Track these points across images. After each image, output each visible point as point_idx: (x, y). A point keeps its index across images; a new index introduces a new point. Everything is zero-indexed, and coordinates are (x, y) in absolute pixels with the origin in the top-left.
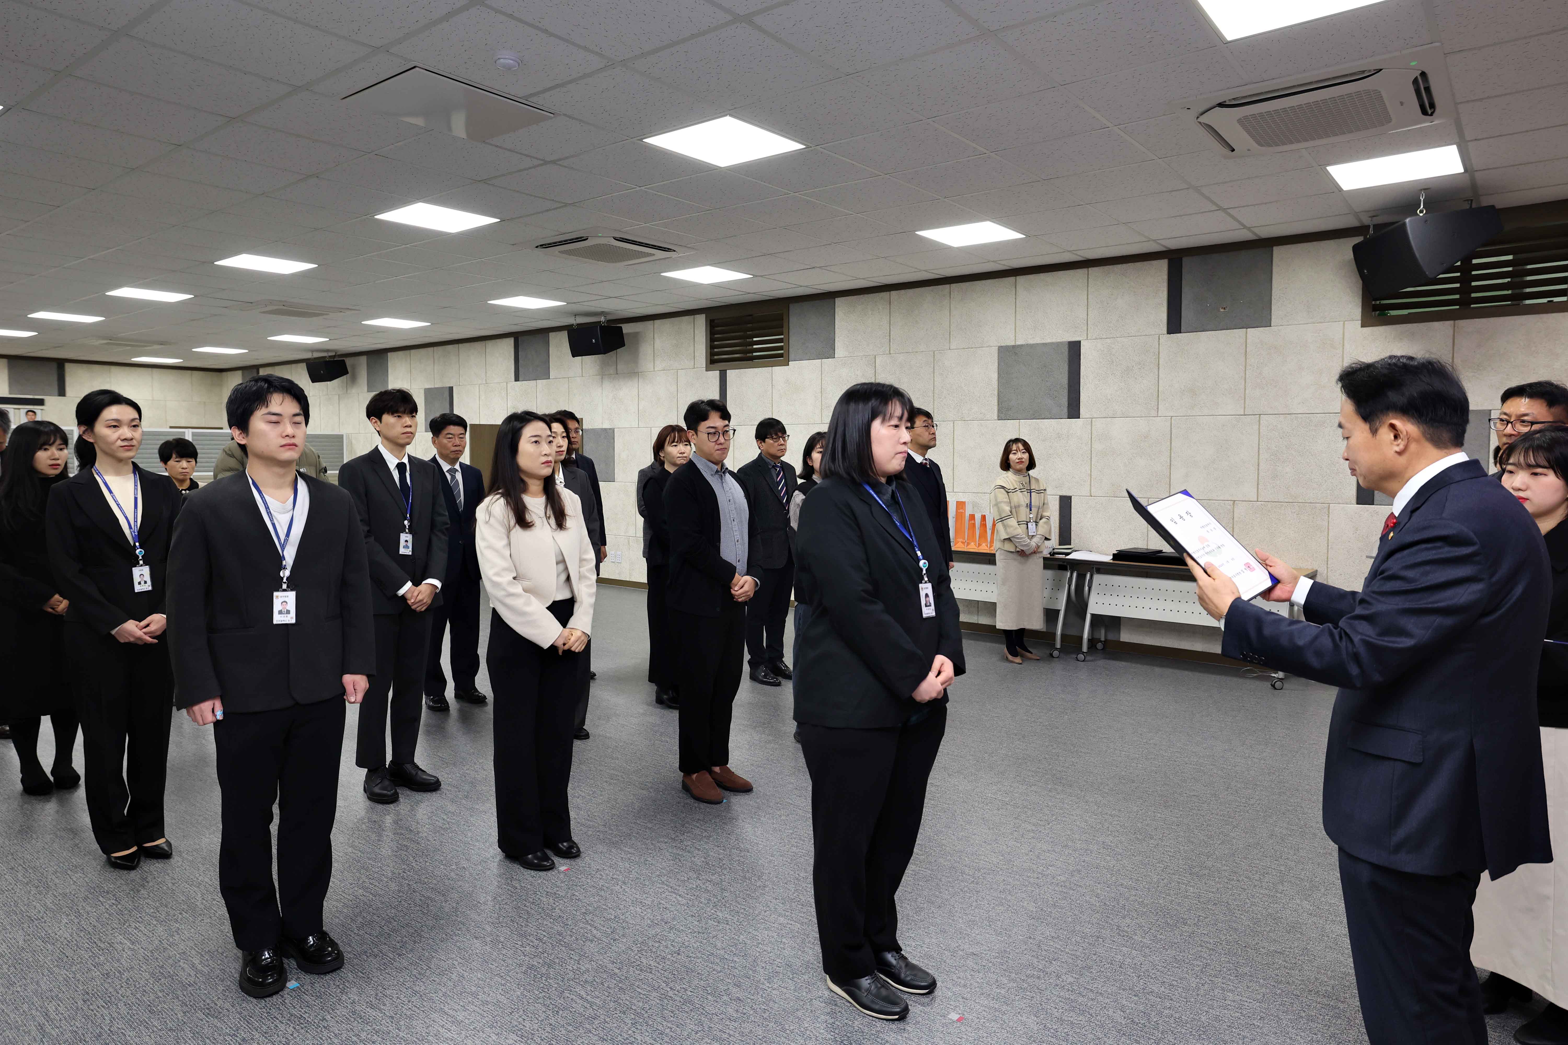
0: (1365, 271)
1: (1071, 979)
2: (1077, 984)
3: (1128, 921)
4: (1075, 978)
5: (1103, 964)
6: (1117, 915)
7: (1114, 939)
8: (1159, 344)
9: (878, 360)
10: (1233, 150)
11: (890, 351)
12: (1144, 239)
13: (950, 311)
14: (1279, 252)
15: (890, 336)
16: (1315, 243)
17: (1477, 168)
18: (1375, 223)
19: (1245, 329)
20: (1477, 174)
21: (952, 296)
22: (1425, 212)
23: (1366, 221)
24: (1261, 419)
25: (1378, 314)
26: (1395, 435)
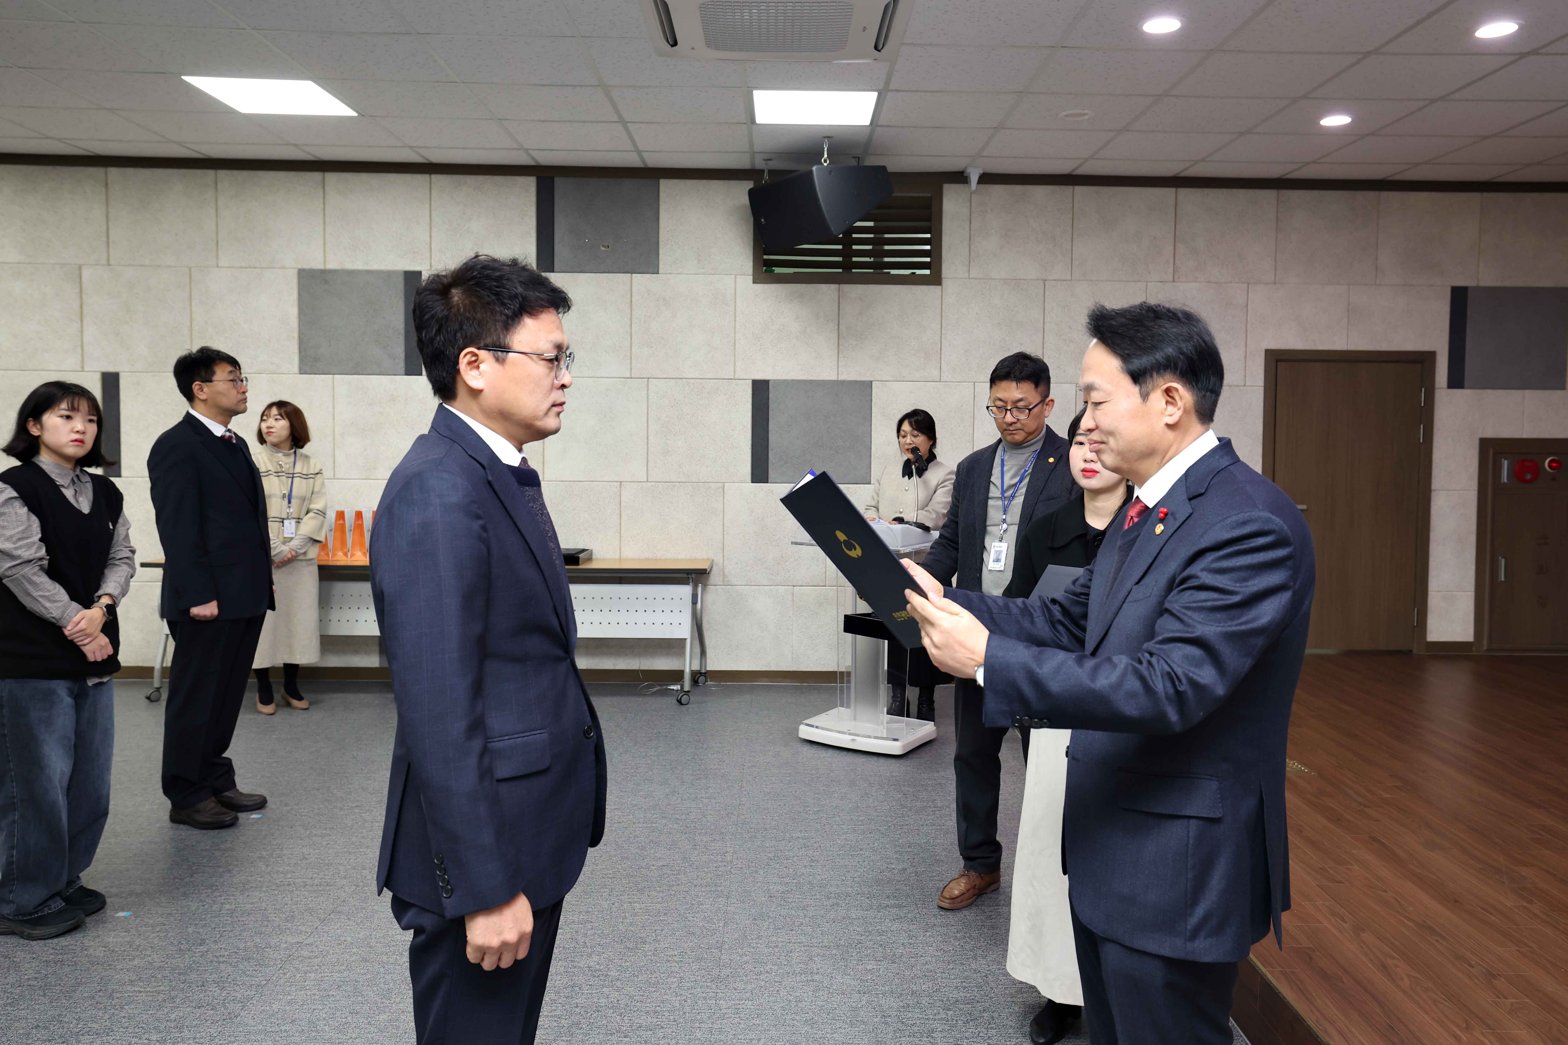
0: (763, 220)
5: (589, 1014)
6: (582, 956)
7: (590, 983)
9: (86, 273)
10: (675, 44)
11: (108, 260)
12: (515, 146)
13: (217, 210)
14: (667, 186)
15: (108, 237)
16: (705, 181)
17: (882, 123)
18: (770, 168)
19: (629, 274)
20: (878, 129)
21: (219, 188)
22: (828, 162)
23: (759, 164)
24: (650, 384)
25: (765, 270)
26: (1167, 402)
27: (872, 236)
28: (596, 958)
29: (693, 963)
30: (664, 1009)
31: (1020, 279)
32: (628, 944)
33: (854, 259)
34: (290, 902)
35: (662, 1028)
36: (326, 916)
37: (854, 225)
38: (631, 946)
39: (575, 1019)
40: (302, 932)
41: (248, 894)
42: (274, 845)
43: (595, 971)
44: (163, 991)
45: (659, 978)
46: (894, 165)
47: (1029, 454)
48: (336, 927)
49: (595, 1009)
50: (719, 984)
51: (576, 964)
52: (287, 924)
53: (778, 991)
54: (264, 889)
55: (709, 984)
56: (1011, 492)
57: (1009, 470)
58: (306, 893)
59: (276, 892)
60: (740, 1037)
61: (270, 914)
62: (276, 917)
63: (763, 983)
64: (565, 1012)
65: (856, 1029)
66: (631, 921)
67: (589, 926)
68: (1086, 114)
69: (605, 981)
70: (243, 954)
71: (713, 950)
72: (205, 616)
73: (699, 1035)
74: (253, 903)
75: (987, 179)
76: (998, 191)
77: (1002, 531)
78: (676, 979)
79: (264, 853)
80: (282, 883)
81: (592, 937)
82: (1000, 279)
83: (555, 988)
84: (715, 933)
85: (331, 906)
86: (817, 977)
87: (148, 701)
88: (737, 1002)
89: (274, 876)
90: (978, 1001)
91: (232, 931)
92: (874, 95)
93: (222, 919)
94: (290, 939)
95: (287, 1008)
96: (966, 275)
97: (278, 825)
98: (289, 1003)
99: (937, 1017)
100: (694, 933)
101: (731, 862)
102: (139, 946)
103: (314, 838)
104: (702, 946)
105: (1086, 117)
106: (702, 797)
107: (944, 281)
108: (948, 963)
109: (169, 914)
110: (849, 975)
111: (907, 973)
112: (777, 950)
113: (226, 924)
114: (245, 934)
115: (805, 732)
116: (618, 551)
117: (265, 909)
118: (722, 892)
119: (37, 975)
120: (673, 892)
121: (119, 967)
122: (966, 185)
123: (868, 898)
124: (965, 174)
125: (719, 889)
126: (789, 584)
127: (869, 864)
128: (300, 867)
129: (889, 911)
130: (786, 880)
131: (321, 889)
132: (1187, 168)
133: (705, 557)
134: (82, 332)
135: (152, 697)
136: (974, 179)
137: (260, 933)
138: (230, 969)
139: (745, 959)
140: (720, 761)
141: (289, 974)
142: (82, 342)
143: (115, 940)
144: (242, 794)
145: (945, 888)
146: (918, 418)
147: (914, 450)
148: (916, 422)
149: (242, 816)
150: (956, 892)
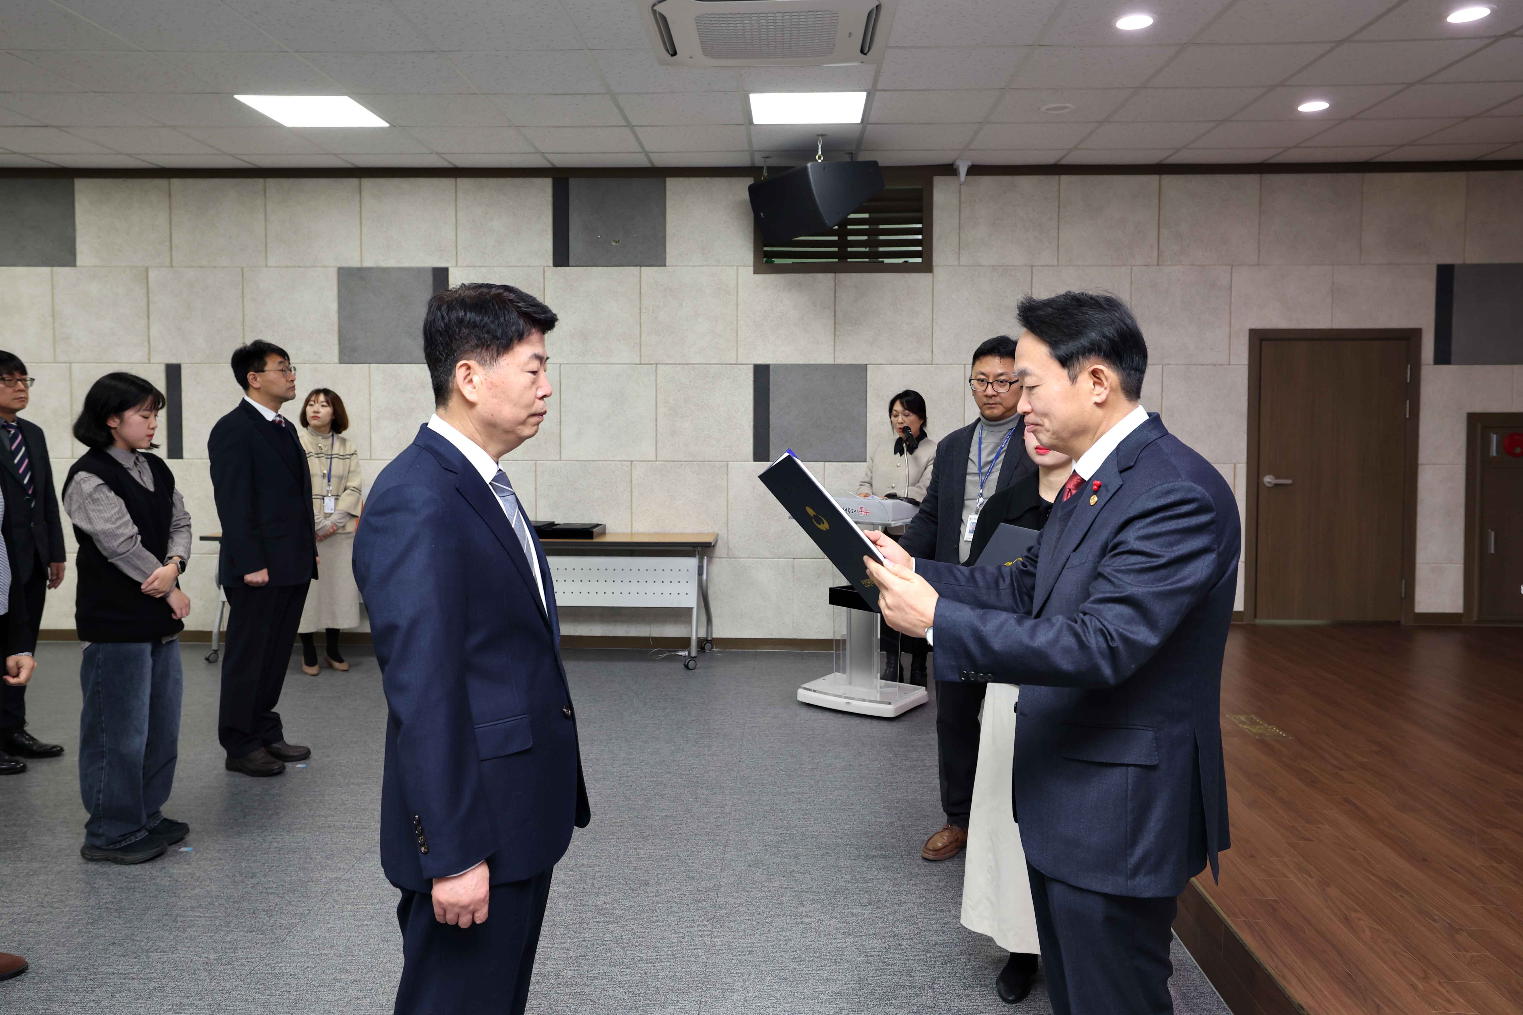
0: (762, 214)
1: (571, 973)
2: (579, 976)
4: (574, 970)
5: (595, 948)
7: (597, 920)
8: (544, 278)
9: (152, 275)
10: (674, 53)
11: (171, 262)
12: (532, 151)
13: (266, 215)
14: (672, 184)
15: (171, 242)
16: (708, 179)
17: (871, 120)
18: (769, 165)
19: (639, 267)
20: (869, 127)
21: (268, 195)
22: (822, 158)
23: (759, 161)
24: (658, 369)
25: (766, 262)
26: (1095, 383)
27: (867, 227)
28: (602, 898)
29: (691, 904)
30: (664, 945)
31: (1008, 266)
32: (632, 886)
33: (849, 249)
34: (330, 842)
35: (661, 961)
36: (361, 855)
37: (849, 217)
38: (634, 887)
39: (582, 951)
40: (340, 868)
41: (292, 834)
42: (316, 791)
43: (602, 909)
44: (219, 916)
45: (659, 917)
46: (885, 159)
47: (1005, 432)
48: (370, 865)
49: (600, 942)
50: (715, 924)
51: (584, 903)
52: (327, 861)
53: (769, 931)
54: (307, 830)
55: (705, 923)
56: (988, 468)
57: (986, 448)
58: (345, 835)
59: (318, 833)
60: (732, 971)
61: (313, 852)
62: (317, 855)
63: (755, 924)
64: (573, 945)
66: (636, 865)
68: (1068, 107)
69: (610, 918)
70: (289, 886)
71: (711, 893)
72: (257, 583)
73: (694, 969)
74: (297, 842)
75: (975, 170)
76: (987, 182)
77: (979, 504)
78: (675, 918)
79: (308, 799)
80: (324, 825)
81: (600, 879)
82: (988, 266)
83: (565, 923)
84: (713, 878)
85: (366, 846)
86: (805, 919)
87: (207, 661)
88: (730, 940)
89: (317, 819)
90: (956, 945)
91: (279, 866)
92: (864, 95)
93: (270, 856)
94: (329, 874)
95: (327, 935)
96: (956, 263)
97: (320, 774)
98: (329, 930)
99: (916, 958)
100: (693, 878)
101: (730, 813)
102: (199, 877)
103: (352, 786)
104: (700, 889)
105: (1068, 110)
106: (705, 755)
107: (935, 269)
108: (930, 909)
109: (225, 850)
110: (836, 918)
111: (890, 918)
112: (769, 894)
113: (274, 860)
114: (290, 869)
115: (803, 695)
116: (630, 526)
117: (309, 848)
118: (720, 840)
119: (113, 900)
120: (675, 840)
121: (182, 895)
122: (955, 177)
123: (856, 848)
124: (954, 167)
125: (718, 838)
126: (790, 557)
127: (858, 818)
128: (339, 812)
129: (876, 861)
130: (780, 831)
131: (357, 831)
132: (1170, 156)
133: (711, 531)
134: (149, 328)
135: (211, 659)
136: (963, 171)
137: (304, 868)
138: (277, 899)
139: (739, 901)
140: (723, 722)
141: (328, 905)
142: (149, 337)
143: (179, 872)
144: (288, 746)
145: (929, 840)
146: (910, 398)
147: (905, 430)
148: (908, 402)
149: (289, 765)
150: (940, 845)
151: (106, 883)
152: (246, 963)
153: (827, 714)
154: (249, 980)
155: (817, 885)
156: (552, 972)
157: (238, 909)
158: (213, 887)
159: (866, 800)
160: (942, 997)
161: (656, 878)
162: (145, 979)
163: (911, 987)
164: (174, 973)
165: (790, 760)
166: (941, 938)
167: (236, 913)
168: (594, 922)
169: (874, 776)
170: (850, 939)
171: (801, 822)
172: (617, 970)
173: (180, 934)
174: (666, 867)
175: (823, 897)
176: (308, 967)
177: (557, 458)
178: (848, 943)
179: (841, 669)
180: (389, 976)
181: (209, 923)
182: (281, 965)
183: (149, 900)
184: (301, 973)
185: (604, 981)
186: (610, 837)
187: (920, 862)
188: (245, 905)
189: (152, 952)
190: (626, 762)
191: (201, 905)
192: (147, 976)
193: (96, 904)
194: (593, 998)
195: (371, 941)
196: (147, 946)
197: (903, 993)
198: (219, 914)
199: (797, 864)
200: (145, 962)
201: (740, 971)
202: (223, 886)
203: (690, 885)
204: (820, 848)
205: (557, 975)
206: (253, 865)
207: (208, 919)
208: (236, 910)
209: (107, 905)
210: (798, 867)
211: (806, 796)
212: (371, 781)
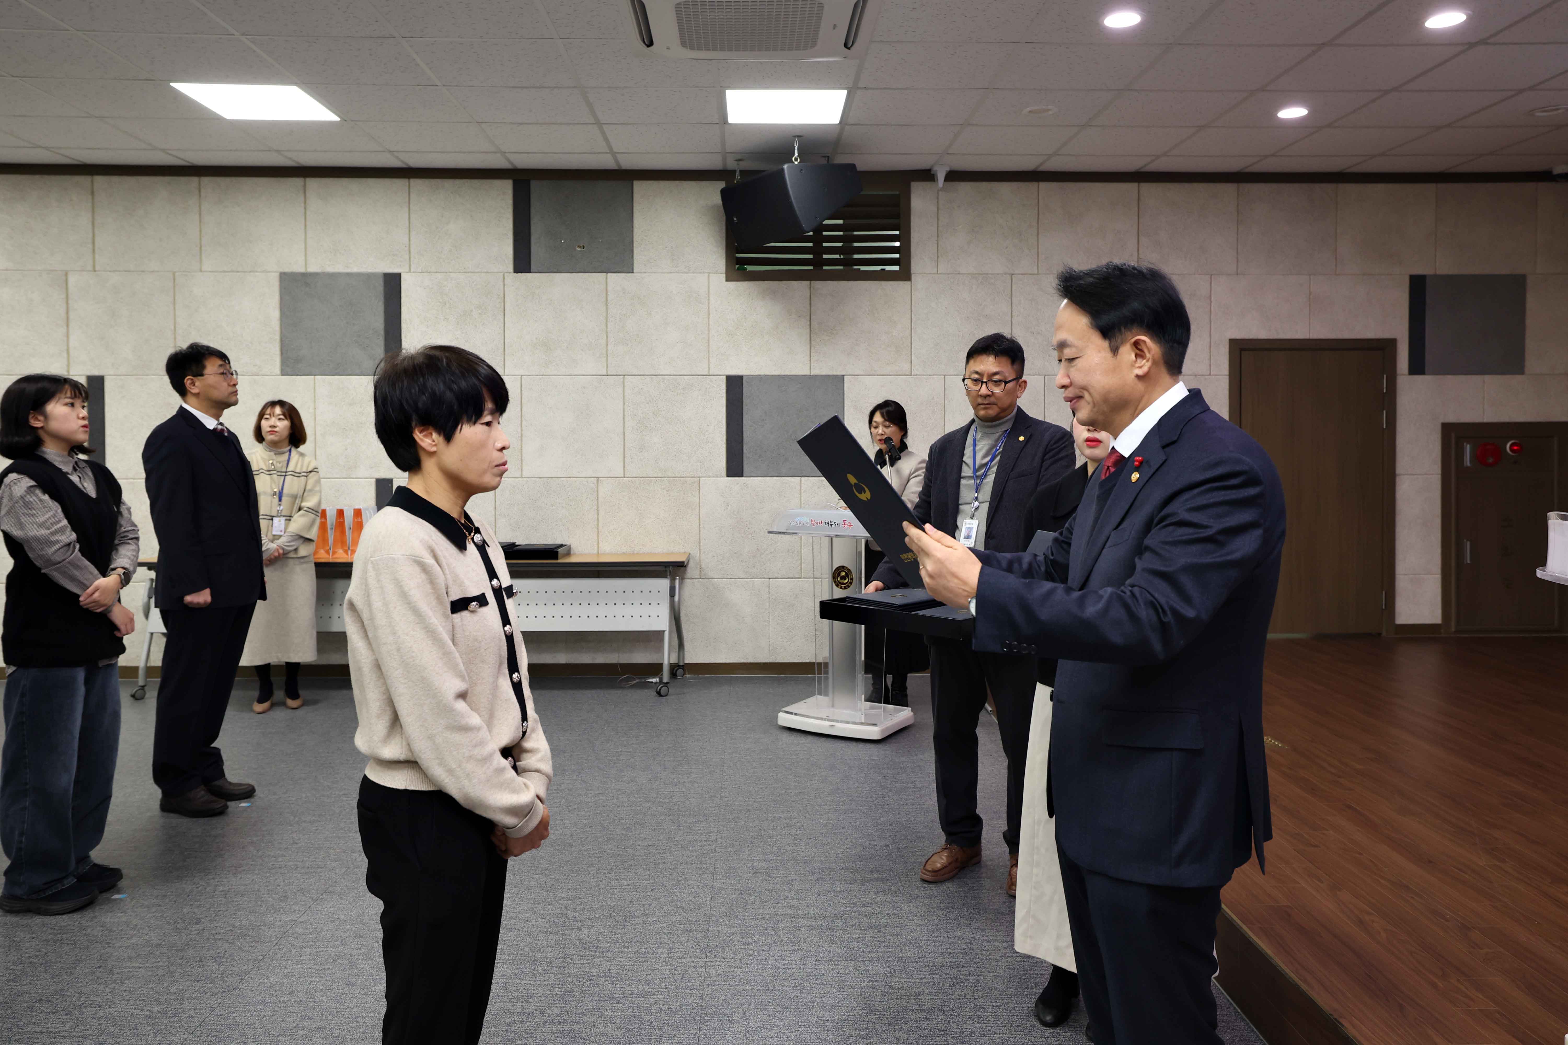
0: (735, 219)
1: (556, 1011)
2: (566, 1013)
3: (585, 931)
4: (561, 1007)
5: (582, 983)
6: (572, 929)
7: (582, 954)
8: (504, 285)
9: (73, 279)
10: (651, 44)
11: (94, 266)
12: (493, 150)
13: (200, 215)
14: (639, 187)
15: (93, 243)
16: (677, 182)
17: (851, 121)
18: (742, 168)
19: (605, 274)
20: (847, 127)
21: (203, 194)
22: (799, 160)
23: (731, 165)
24: (626, 381)
25: (738, 268)
26: (1136, 355)
27: (841, 233)
29: (682, 934)
30: (655, 977)
31: (987, 274)
32: (617, 918)
33: (825, 256)
34: (282, 884)
35: (654, 994)
36: (318, 896)
37: (824, 223)
38: (620, 919)
39: (568, 987)
40: (295, 911)
41: (240, 876)
42: (264, 831)
43: (586, 943)
44: (161, 966)
45: (649, 949)
46: (864, 163)
47: (1000, 433)
48: (328, 906)
49: (587, 978)
50: (708, 954)
51: (566, 937)
52: (281, 903)
54: (256, 872)
55: (698, 954)
56: (983, 471)
57: (980, 450)
58: (299, 876)
59: (268, 875)
60: (731, 1002)
61: (263, 894)
62: (269, 897)
63: (751, 952)
64: (557, 982)
65: (844, 993)
66: (619, 896)
67: (578, 902)
68: (1049, 110)
69: (596, 952)
70: (239, 931)
71: (701, 923)
72: (198, 603)
73: (690, 1001)
74: (245, 885)
75: (954, 176)
76: (965, 188)
77: (974, 507)
78: (665, 950)
79: (255, 839)
80: (274, 866)
81: (582, 912)
82: (968, 274)
83: (547, 959)
84: (703, 907)
85: (323, 886)
86: (804, 946)
87: (132, 699)
88: (727, 970)
89: (266, 860)
90: (963, 966)
91: (227, 910)
92: (843, 93)
93: (216, 900)
94: (284, 918)
95: (285, 981)
96: (935, 271)
97: (268, 813)
98: (286, 976)
99: (923, 981)
100: (681, 908)
101: (716, 840)
102: (136, 925)
103: (304, 825)
104: (690, 919)
105: (1050, 113)
106: (685, 782)
107: (913, 277)
108: (933, 931)
109: (164, 896)
110: (836, 943)
111: (892, 941)
112: (764, 921)
113: (221, 904)
114: (239, 913)
115: (784, 719)
116: (596, 546)
117: (258, 890)
118: (707, 868)
119: (37, 954)
120: (659, 870)
121: (117, 945)
122: (933, 183)
123: (852, 872)
124: (932, 173)
125: (705, 866)
126: (766, 576)
127: (851, 841)
128: (290, 852)
129: (873, 885)
130: (771, 857)
131: (312, 871)
132: (1149, 163)
133: (682, 551)
134: (68, 336)
135: (137, 695)
136: (941, 177)
137: (254, 912)
138: (227, 946)
139: (732, 930)
140: (702, 748)
141: (284, 949)
142: (68, 346)
143: (112, 920)
144: (230, 783)
145: (927, 861)
146: (890, 408)
147: (887, 440)
148: (888, 412)
149: (232, 804)
150: (939, 865)
151: (28, 936)
152: (194, 1015)
153: (810, 738)
154: (199, 1033)
155: (813, 911)
156: (536, 1010)
157: (183, 958)
158: (152, 935)
159: (858, 823)
160: (954, 1020)
161: (642, 909)
162: (79, 1037)
163: (921, 1011)
164: (112, 1029)
165: (775, 785)
166: (947, 960)
167: (180, 961)
168: (578, 956)
169: (864, 799)
170: (852, 966)
171: (791, 848)
172: (607, 1005)
173: (117, 986)
174: (652, 898)
175: (820, 923)
176: (265, 1016)
177: (518, 475)
178: (851, 969)
179: (823, 692)
180: (357, 1022)
181: (150, 973)
182: (235, 1015)
183: (80, 953)
184: (257, 1022)
185: (593, 1018)
186: (590, 869)
187: (919, 884)
188: (190, 952)
189: (85, 1007)
190: (601, 792)
191: (139, 955)
192: (81, 1034)
193: (18, 959)
194: (583, 1035)
195: (335, 985)
196: (79, 1001)
197: (913, 1017)
198: (161, 964)
199: (790, 890)
200: (78, 1019)
201: (738, 1002)
202: (164, 933)
203: (679, 915)
204: (813, 874)
205: (542, 1013)
206: (196, 910)
207: (148, 969)
208: (181, 959)
209: (31, 960)
210: (793, 893)
211: (796, 821)
212: (324, 818)
